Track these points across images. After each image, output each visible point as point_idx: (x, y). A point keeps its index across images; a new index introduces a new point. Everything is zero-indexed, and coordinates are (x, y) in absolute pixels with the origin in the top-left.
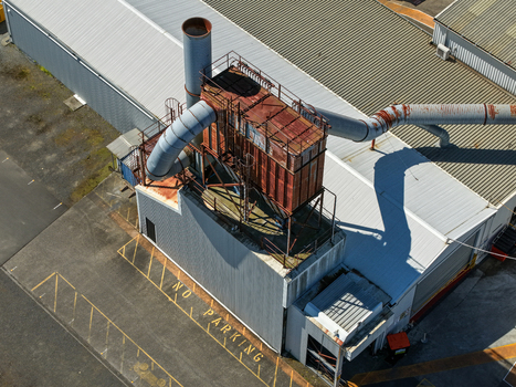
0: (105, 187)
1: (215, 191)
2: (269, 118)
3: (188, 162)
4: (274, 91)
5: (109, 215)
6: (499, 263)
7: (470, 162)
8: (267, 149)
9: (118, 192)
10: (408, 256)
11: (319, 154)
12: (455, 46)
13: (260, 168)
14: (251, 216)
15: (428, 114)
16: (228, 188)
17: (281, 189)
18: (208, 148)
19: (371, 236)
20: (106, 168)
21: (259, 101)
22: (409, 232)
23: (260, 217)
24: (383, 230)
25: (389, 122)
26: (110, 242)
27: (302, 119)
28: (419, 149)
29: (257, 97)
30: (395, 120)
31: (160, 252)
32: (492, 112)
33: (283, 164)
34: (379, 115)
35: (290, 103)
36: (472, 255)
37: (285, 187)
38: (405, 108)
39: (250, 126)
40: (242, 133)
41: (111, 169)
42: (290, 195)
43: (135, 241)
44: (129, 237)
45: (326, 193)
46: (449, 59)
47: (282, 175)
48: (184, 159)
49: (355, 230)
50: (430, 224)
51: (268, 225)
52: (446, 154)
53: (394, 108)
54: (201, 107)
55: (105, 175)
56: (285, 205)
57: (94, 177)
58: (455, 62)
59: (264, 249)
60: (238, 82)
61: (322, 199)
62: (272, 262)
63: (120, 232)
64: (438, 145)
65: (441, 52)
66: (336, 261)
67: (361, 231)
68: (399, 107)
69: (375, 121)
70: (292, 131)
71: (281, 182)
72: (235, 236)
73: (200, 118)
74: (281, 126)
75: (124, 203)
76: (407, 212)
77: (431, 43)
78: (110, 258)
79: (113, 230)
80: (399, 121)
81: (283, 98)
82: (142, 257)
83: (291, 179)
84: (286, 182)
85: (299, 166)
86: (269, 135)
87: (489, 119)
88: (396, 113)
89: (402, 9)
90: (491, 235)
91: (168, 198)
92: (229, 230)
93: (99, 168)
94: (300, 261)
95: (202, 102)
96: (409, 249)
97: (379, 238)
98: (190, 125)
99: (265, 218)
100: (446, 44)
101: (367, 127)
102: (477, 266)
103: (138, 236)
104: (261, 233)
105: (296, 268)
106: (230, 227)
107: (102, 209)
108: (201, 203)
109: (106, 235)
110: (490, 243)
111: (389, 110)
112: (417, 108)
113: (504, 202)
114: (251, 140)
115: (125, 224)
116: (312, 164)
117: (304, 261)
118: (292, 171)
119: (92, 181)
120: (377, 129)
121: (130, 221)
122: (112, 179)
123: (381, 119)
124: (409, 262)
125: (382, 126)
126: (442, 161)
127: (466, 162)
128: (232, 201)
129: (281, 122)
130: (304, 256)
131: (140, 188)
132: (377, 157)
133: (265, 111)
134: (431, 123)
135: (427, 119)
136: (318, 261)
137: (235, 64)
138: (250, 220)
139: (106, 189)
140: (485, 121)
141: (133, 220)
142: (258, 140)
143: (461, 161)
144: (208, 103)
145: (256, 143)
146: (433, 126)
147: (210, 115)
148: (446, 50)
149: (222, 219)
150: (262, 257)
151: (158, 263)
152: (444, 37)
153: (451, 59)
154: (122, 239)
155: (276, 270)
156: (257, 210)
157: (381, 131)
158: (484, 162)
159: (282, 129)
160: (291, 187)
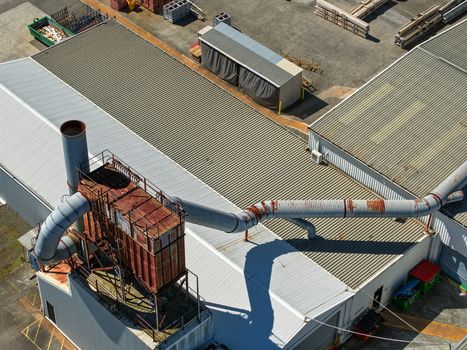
0: (17, 275)
1: (99, 275)
2: (134, 207)
3: (75, 249)
4: (141, 184)
5: (18, 300)
6: (362, 342)
7: (334, 251)
8: (132, 234)
9: (28, 280)
10: (271, 333)
11: (178, 238)
12: (327, 151)
13: (129, 252)
14: (128, 296)
15: (293, 209)
16: (108, 271)
17: (146, 270)
18: (89, 237)
19: (239, 316)
20: (19, 259)
21: (128, 193)
22: (272, 311)
23: (136, 298)
24: (249, 309)
25: (258, 216)
26: (16, 323)
27: (164, 208)
28: (288, 241)
29: (126, 190)
30: (264, 214)
31: (59, 332)
32: (351, 207)
33: (145, 247)
34: (250, 209)
35: (154, 194)
36: (336, 335)
37: (149, 268)
38: (273, 203)
39: (118, 214)
40: (113, 220)
41: (23, 260)
42: (154, 275)
43: (38, 323)
44: (33, 319)
45: (189, 274)
46: (322, 163)
47: (146, 257)
48: (71, 246)
49: (225, 311)
50: (292, 305)
51: (143, 304)
52: (313, 245)
53: (263, 204)
54: (77, 198)
55: (18, 264)
56: (151, 284)
57: (7, 267)
58: (327, 165)
59: (137, 325)
60: (113, 177)
61: (186, 279)
62: (144, 337)
63: (26, 314)
64: (306, 237)
65: (315, 156)
66: (205, 337)
67: (230, 311)
68: (268, 203)
69: (246, 215)
70: (154, 218)
71: (146, 263)
72: (114, 313)
73: (76, 207)
74: (144, 214)
75: (31, 289)
76: (272, 294)
77: (308, 150)
78: (14, 337)
79: (19, 313)
80: (267, 215)
81: (149, 190)
82: (43, 336)
83: (153, 260)
84: (149, 263)
85: (159, 249)
86: (133, 221)
87: (348, 212)
88: (265, 208)
89: (290, 123)
90: (353, 317)
91: (62, 282)
92: (108, 309)
93: (12, 259)
94: (168, 336)
95: (78, 194)
96: (271, 327)
97: (246, 317)
98: (66, 213)
99: (140, 299)
100: (320, 151)
101: (237, 219)
102: (342, 345)
103: (41, 318)
104: (136, 311)
105: (165, 342)
106: (110, 306)
107: (12, 294)
108: (86, 285)
109: (13, 317)
110: (353, 324)
111: (259, 205)
112: (283, 204)
113: (361, 287)
114: (119, 227)
115: (31, 308)
116: (172, 247)
117: (172, 335)
118: (152, 253)
119: (5, 270)
120: (247, 222)
121: (36, 305)
122: (23, 269)
123: (251, 213)
124: (271, 338)
125: (252, 219)
126: (309, 251)
127: (330, 251)
128: (111, 282)
129: (144, 211)
130: (173, 331)
131: (40, 274)
132: (250, 246)
133: (132, 201)
134: (296, 217)
135: (293, 213)
136: (187, 336)
137: (110, 162)
138: (127, 300)
139: (17, 278)
140: (345, 214)
141: (38, 305)
142: (125, 226)
143: (325, 251)
144: (82, 194)
145: (124, 229)
146: (300, 219)
147: (85, 204)
148: (319, 155)
149: (103, 299)
150: (135, 332)
151: (57, 342)
152: (317, 144)
153: (324, 163)
154: (26, 321)
155: (147, 344)
156: (134, 291)
157: (251, 223)
158: (346, 252)
159: (145, 216)
160: (153, 267)
